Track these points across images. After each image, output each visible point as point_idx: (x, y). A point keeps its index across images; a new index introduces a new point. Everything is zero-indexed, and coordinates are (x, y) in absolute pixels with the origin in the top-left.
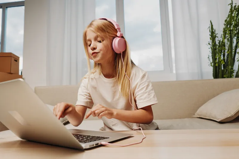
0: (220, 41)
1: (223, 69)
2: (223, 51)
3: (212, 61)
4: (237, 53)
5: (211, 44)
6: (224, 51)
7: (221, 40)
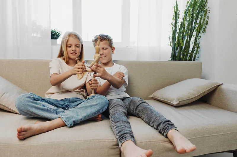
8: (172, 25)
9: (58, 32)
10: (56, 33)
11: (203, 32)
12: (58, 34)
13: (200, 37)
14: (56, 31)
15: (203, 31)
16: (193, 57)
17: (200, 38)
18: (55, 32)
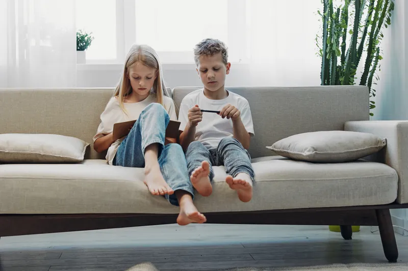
0: (339, 9)
1: (339, 63)
2: (343, 31)
3: (322, 49)
4: (367, 34)
5: (322, 13)
6: (345, 30)
7: (340, 6)
8: (320, 14)
9: (87, 35)
10: (83, 38)
11: (386, 26)
12: (86, 38)
13: (382, 36)
14: (84, 34)
15: (386, 24)
16: (367, 81)
17: (381, 38)
18: (80, 35)
